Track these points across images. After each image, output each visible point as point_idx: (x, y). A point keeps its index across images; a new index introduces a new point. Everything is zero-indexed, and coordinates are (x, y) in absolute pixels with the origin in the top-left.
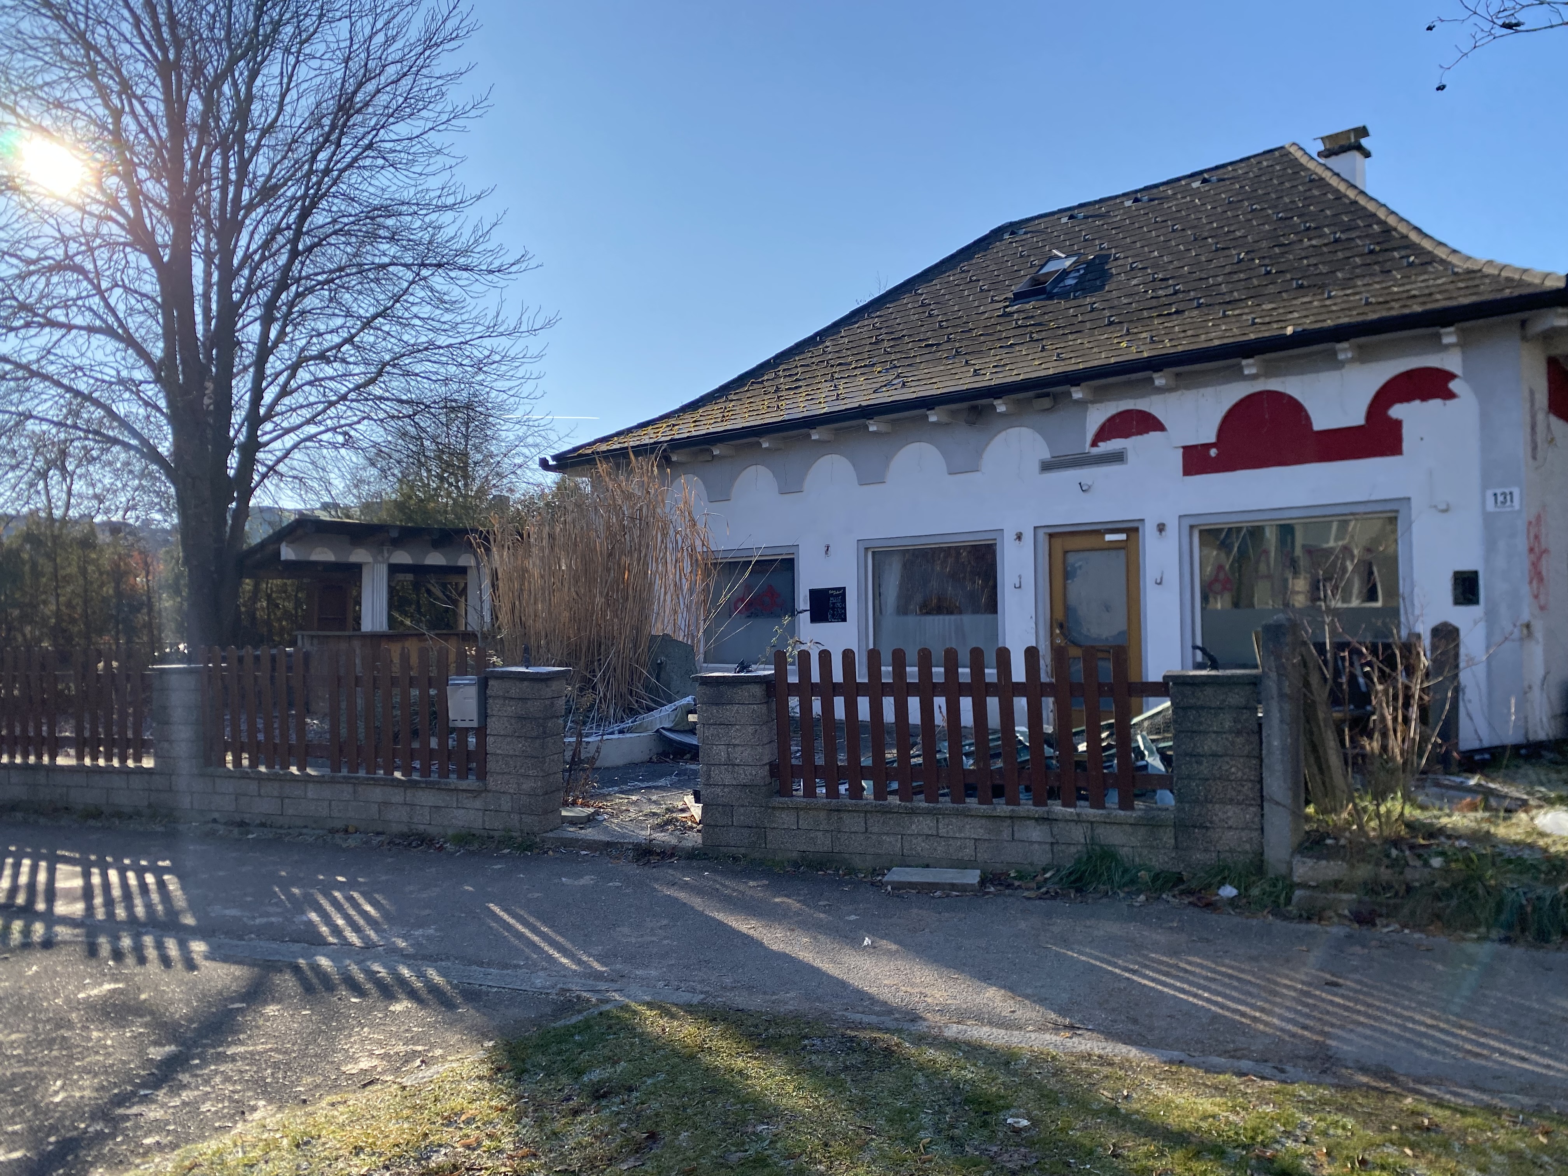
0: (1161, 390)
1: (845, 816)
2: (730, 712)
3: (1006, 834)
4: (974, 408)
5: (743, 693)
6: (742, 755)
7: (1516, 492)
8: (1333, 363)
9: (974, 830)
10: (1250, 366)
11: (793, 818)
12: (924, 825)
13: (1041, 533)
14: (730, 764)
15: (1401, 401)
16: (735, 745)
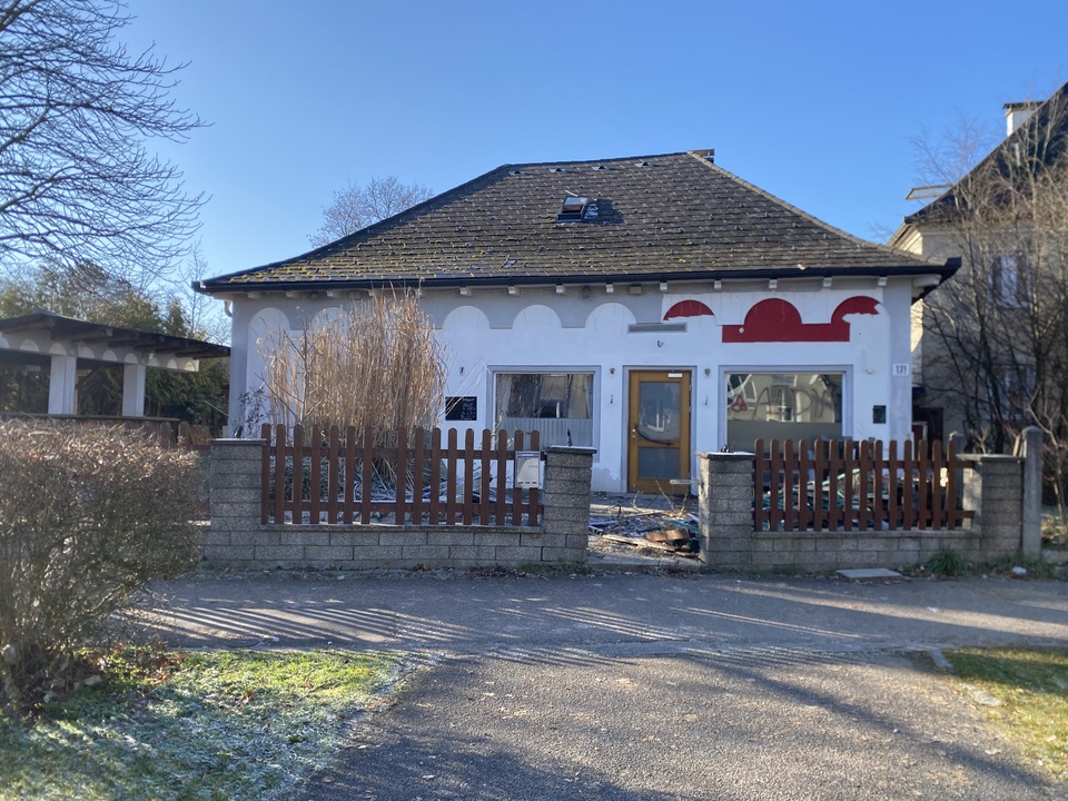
0: (718, 291)
1: (802, 541)
2: (730, 478)
3: (895, 547)
4: (587, 287)
5: (740, 466)
6: (737, 506)
7: (907, 366)
8: (819, 286)
9: (878, 545)
10: (773, 284)
11: (770, 544)
12: (849, 544)
13: (627, 369)
14: (730, 511)
15: (850, 313)
16: (733, 499)
